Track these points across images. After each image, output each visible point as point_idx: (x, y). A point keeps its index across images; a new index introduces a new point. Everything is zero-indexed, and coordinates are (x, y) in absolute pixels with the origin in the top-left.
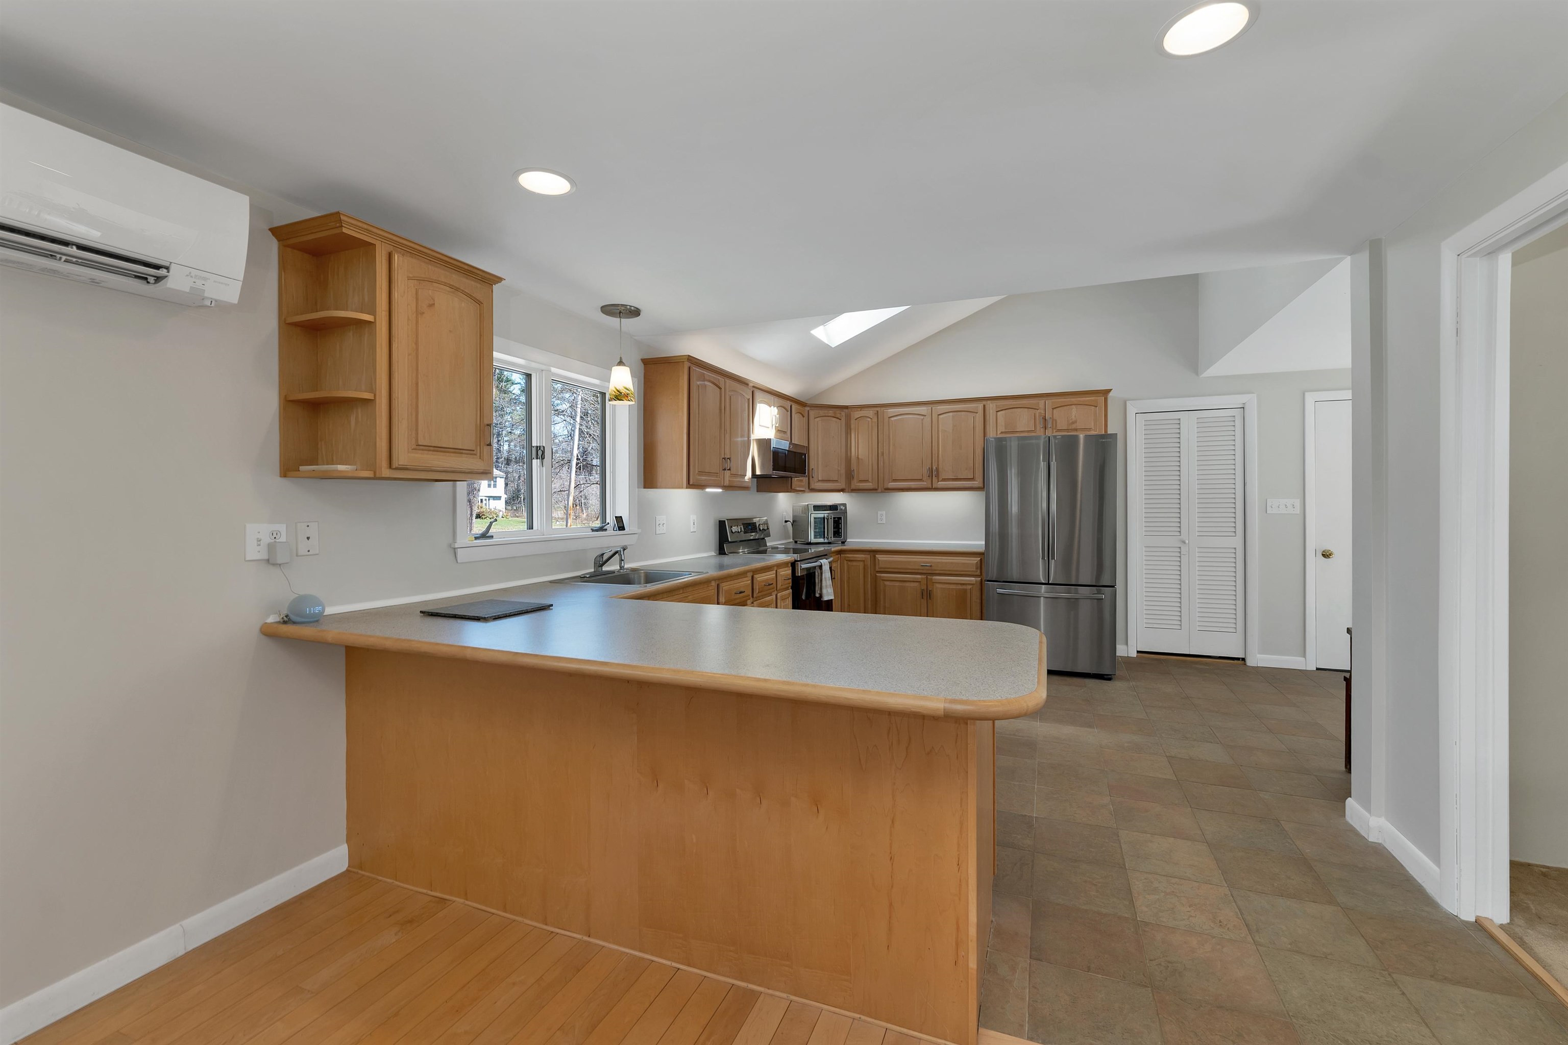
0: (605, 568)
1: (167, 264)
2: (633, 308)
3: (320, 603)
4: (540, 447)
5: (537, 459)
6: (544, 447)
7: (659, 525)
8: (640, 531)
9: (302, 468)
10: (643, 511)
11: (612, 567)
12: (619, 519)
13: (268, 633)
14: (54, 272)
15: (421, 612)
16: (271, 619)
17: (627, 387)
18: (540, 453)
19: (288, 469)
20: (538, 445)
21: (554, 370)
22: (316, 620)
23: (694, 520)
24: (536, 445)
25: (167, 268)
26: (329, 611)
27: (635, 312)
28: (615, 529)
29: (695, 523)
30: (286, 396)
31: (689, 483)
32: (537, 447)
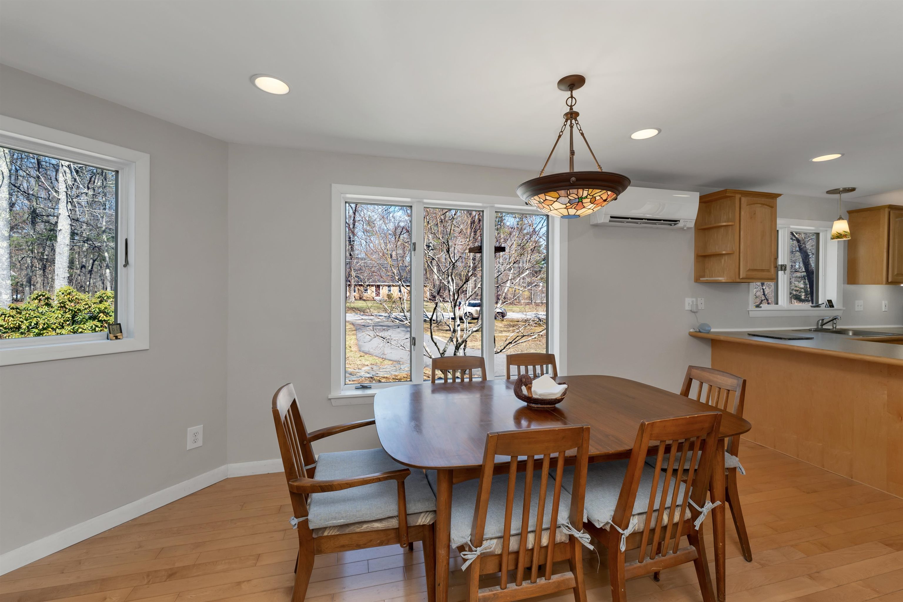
0: (824, 327)
1: (679, 220)
2: (850, 189)
3: (709, 327)
4: (783, 265)
5: (781, 270)
6: (786, 265)
7: (858, 305)
8: (844, 308)
9: (701, 279)
10: (846, 298)
11: (828, 327)
12: (830, 302)
13: (691, 335)
14: (657, 228)
15: (748, 334)
16: (692, 330)
17: (846, 231)
18: (783, 268)
19: (697, 280)
20: (782, 264)
21: (792, 226)
22: (709, 332)
23: (886, 304)
24: (781, 264)
25: (679, 221)
26: (712, 330)
27: (853, 189)
28: (827, 306)
29: (887, 306)
30: (697, 254)
31: (888, 281)
32: (782, 265)
